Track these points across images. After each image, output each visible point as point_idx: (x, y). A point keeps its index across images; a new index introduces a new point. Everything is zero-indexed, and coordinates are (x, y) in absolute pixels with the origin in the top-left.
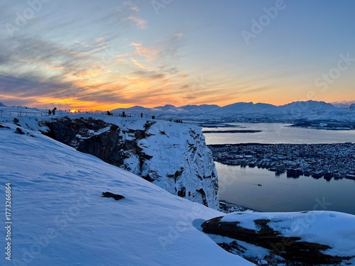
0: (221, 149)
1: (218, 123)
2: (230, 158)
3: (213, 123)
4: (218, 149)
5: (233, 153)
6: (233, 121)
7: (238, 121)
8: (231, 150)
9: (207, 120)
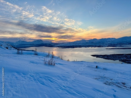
0: (122, 56)
1: (116, 45)
2: (128, 60)
3: (114, 45)
4: (120, 56)
5: (128, 58)
6: (123, 44)
7: (125, 44)
8: (127, 57)
9: (111, 44)
